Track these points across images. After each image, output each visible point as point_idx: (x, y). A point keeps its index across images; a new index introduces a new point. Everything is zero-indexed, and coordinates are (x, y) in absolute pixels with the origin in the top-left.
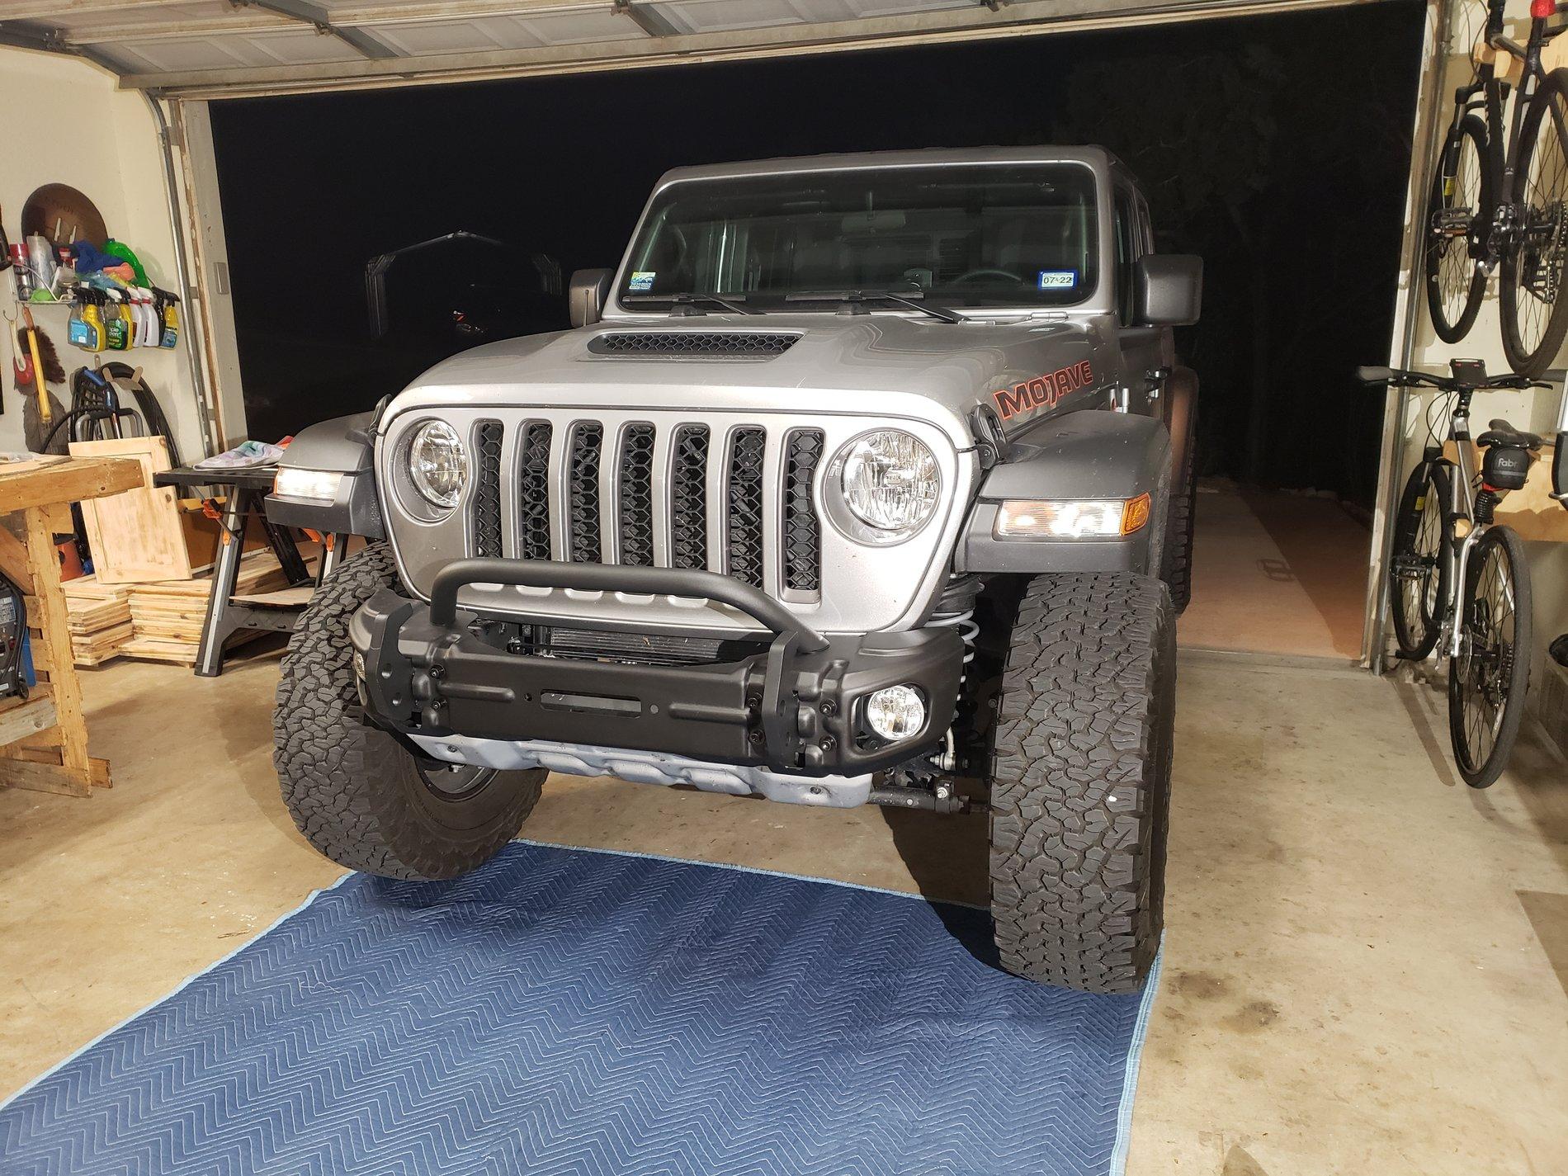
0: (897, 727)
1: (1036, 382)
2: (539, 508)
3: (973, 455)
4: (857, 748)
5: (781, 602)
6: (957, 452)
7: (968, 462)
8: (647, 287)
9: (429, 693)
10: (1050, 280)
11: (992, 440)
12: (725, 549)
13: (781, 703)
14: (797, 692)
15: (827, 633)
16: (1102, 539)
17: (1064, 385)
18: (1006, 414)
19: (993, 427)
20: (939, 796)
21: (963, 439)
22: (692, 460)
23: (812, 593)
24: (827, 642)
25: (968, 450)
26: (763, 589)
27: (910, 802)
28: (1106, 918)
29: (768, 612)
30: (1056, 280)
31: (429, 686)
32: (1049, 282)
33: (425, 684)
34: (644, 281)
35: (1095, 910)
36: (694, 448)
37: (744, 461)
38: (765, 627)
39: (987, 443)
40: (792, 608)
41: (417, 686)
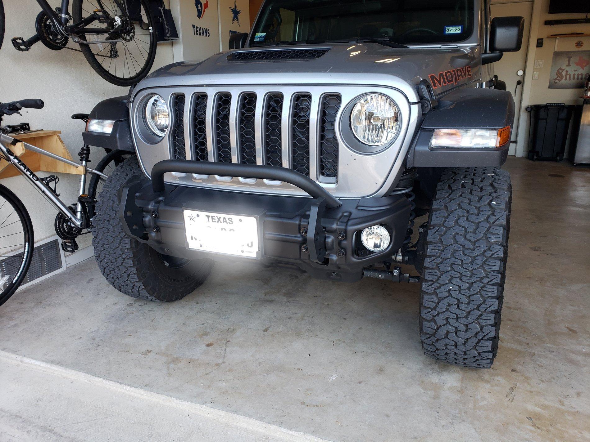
0: (376, 246)
1: (448, 72)
2: (202, 137)
3: (418, 105)
4: (356, 256)
5: (318, 183)
6: (410, 104)
7: (415, 109)
8: (262, 39)
9: (152, 224)
10: (450, 30)
11: (429, 98)
12: (290, 156)
13: (317, 233)
14: (325, 228)
15: (340, 198)
16: (487, 149)
17: (460, 75)
18: (435, 86)
19: (429, 92)
20: (395, 274)
21: (413, 98)
22: (274, 110)
23: (333, 179)
24: (341, 203)
25: (415, 103)
26: (309, 176)
27: (380, 276)
28: (479, 341)
29: (312, 187)
30: (453, 30)
31: (151, 221)
32: (449, 32)
33: (149, 220)
34: (261, 37)
35: (474, 337)
36: (275, 105)
37: (300, 111)
38: (309, 195)
39: (426, 100)
40: (323, 185)
41: (145, 221)
